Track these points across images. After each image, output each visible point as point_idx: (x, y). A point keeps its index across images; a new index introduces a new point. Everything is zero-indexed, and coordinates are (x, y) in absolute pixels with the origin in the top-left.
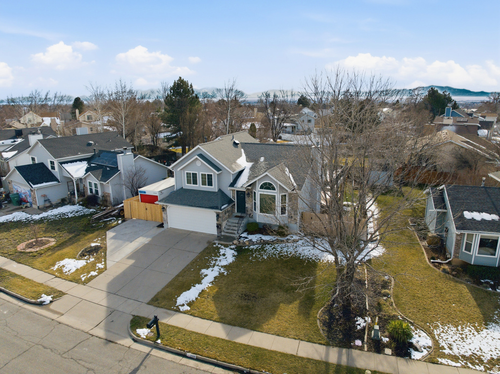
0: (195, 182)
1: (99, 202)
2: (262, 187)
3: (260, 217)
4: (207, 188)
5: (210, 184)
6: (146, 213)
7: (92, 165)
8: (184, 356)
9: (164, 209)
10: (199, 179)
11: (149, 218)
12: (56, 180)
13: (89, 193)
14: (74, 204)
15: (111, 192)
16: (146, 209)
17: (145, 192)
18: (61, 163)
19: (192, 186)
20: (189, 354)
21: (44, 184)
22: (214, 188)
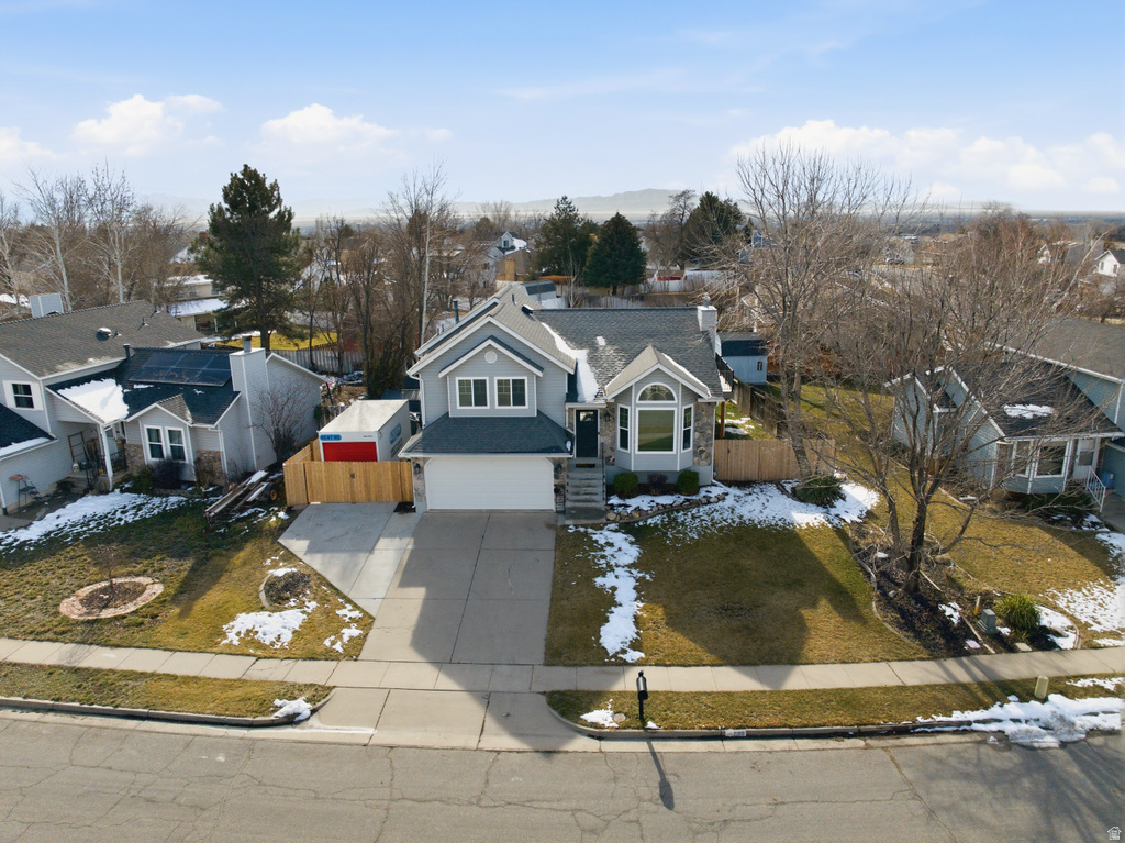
0: (481, 400)
1: (190, 474)
2: (643, 397)
3: (639, 459)
4: (512, 410)
5: (520, 400)
6: (352, 485)
7: (135, 386)
8: (722, 737)
9: (418, 468)
10: (492, 393)
11: (361, 495)
12: (43, 434)
13: (149, 458)
14: (105, 492)
15: (222, 449)
16: (353, 476)
17: (338, 437)
18: (56, 387)
19: (473, 410)
20: (730, 732)
21: (15, 447)
22: (528, 409)
